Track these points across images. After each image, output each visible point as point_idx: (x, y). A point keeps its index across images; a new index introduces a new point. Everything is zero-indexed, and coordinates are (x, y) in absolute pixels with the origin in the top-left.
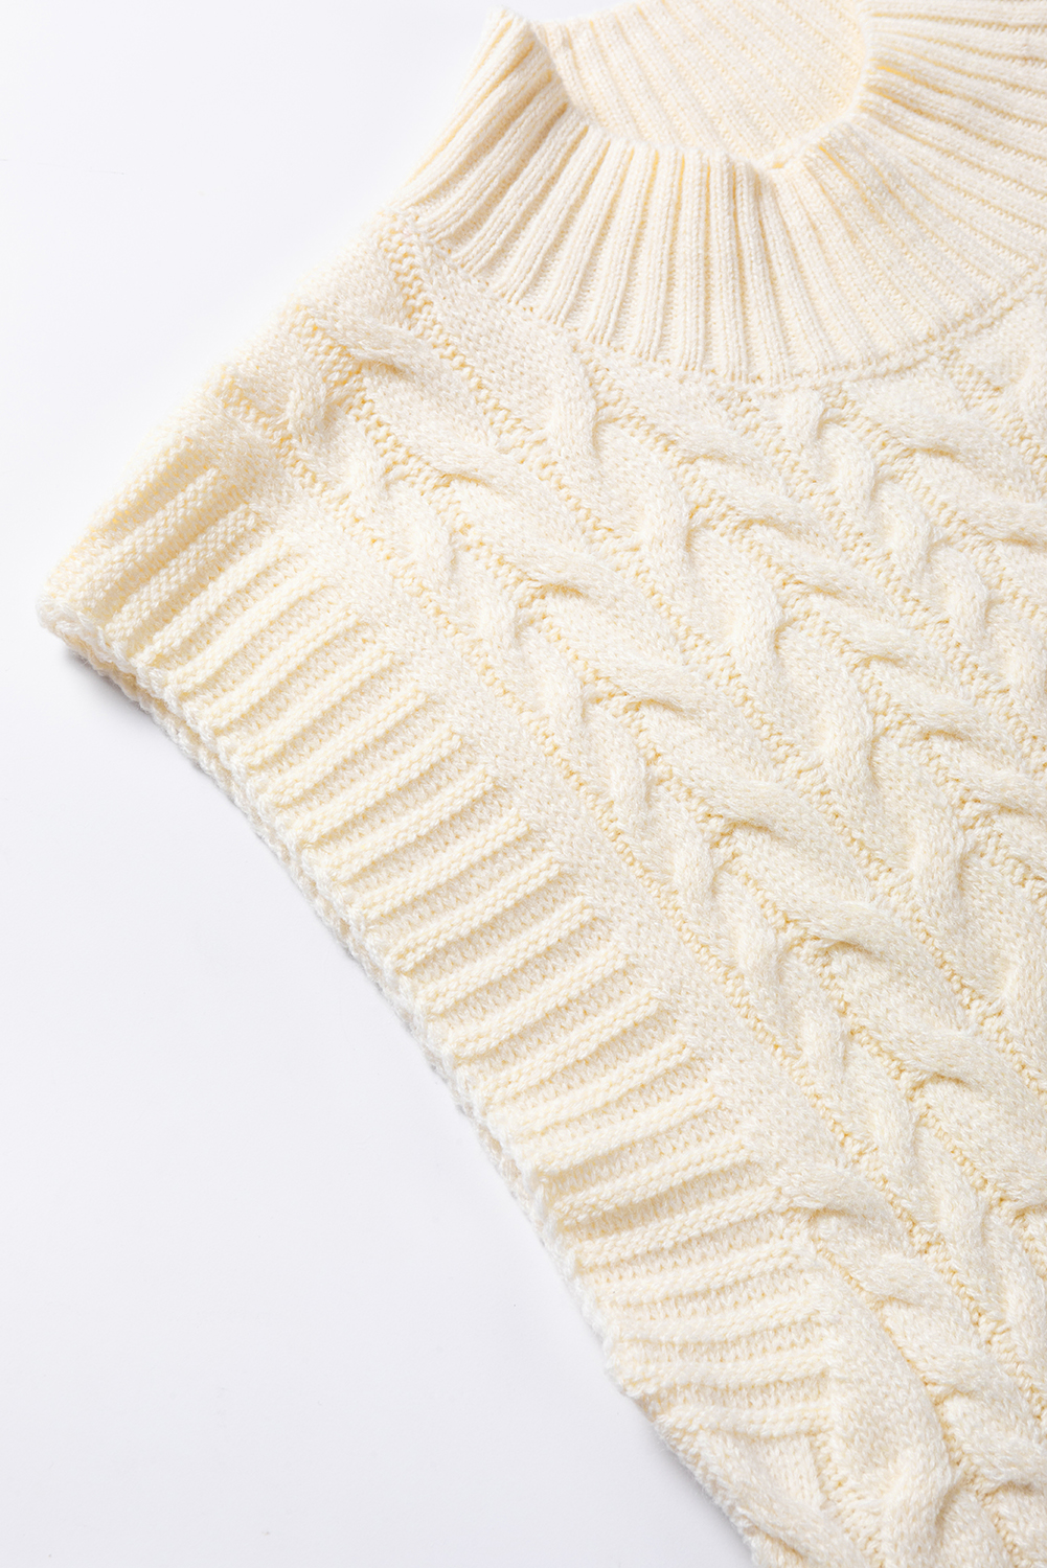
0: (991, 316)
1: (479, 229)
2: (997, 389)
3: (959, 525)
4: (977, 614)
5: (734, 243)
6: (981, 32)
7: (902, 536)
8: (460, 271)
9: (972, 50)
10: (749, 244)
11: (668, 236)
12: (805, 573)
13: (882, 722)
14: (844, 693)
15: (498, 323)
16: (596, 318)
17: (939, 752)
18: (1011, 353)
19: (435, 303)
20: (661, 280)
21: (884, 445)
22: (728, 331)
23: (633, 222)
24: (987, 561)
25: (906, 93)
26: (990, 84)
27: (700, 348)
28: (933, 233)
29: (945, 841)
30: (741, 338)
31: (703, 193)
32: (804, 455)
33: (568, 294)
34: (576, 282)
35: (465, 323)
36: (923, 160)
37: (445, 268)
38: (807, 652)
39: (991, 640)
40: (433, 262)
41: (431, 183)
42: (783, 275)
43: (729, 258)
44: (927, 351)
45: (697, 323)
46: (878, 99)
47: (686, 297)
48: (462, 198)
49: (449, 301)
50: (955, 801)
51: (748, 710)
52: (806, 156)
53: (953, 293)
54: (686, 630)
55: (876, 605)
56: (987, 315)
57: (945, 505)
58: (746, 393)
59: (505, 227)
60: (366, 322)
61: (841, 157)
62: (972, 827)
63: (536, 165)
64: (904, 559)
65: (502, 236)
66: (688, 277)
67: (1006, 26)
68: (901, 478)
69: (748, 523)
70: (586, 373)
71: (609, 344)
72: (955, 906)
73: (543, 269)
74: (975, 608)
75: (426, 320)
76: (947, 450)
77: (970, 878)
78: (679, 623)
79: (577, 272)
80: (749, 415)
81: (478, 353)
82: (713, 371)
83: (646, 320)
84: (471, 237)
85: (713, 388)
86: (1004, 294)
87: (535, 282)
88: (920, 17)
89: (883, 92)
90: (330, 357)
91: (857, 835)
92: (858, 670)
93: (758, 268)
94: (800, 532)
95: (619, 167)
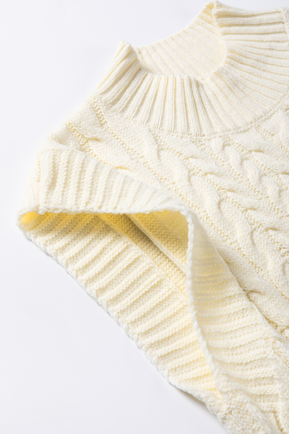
0: (268, 116)
1: (119, 101)
2: (273, 135)
3: (268, 170)
4: (277, 194)
5: (193, 98)
6: (257, 43)
7: (251, 174)
8: (114, 112)
9: (255, 48)
10: (197, 99)
11: (173, 98)
12: (224, 186)
13: (253, 227)
14: (241, 219)
15: (127, 126)
16: (155, 122)
17: (271, 234)
18: (275, 125)
19: (108, 122)
20: (173, 110)
21: (242, 151)
22: (194, 122)
23: (163, 96)
24: (277, 180)
25: (238, 58)
26: (261, 56)
27: (186, 128)
28: (249, 95)
29: (277, 260)
30: (198, 124)
31: (182, 86)
32: (220, 155)
33: (146, 116)
34: (148, 113)
35: (117, 126)
36: (244, 76)
37: (110, 112)
38: (228, 208)
39: (282, 202)
40: (106, 110)
41: (104, 88)
42: (207, 107)
43: (192, 102)
44: (251, 126)
45: (185, 121)
46: (230, 60)
47: (180, 114)
48: (113, 92)
49: (112, 121)
50: (278, 248)
51: (213, 227)
52: (211, 76)
53: (257, 111)
54: (192, 205)
55: (247, 194)
56: (267, 116)
57: (263, 165)
58: (200, 140)
59: (126, 100)
60: (89, 127)
61: (221, 76)
62: (284, 256)
63: (134, 83)
64: (253, 180)
65: (126, 103)
66: (181, 108)
67: (263, 41)
68: (249, 159)
69: (206, 174)
70: (154, 138)
71: (159, 129)
72: (283, 278)
73: (138, 111)
74: (276, 192)
75: (106, 127)
76: (261, 150)
77: (286, 270)
78: (189, 203)
79: (148, 111)
80: (202, 146)
81: (122, 135)
82: (191, 134)
83: (169, 121)
84: (117, 103)
85: (191, 139)
86: (271, 110)
87: (136, 114)
88: (239, 40)
89: (231, 58)
90: (79, 138)
91: (251, 260)
92: (244, 213)
93: (200, 105)
94: (221, 175)
95: (157, 82)
